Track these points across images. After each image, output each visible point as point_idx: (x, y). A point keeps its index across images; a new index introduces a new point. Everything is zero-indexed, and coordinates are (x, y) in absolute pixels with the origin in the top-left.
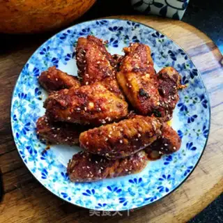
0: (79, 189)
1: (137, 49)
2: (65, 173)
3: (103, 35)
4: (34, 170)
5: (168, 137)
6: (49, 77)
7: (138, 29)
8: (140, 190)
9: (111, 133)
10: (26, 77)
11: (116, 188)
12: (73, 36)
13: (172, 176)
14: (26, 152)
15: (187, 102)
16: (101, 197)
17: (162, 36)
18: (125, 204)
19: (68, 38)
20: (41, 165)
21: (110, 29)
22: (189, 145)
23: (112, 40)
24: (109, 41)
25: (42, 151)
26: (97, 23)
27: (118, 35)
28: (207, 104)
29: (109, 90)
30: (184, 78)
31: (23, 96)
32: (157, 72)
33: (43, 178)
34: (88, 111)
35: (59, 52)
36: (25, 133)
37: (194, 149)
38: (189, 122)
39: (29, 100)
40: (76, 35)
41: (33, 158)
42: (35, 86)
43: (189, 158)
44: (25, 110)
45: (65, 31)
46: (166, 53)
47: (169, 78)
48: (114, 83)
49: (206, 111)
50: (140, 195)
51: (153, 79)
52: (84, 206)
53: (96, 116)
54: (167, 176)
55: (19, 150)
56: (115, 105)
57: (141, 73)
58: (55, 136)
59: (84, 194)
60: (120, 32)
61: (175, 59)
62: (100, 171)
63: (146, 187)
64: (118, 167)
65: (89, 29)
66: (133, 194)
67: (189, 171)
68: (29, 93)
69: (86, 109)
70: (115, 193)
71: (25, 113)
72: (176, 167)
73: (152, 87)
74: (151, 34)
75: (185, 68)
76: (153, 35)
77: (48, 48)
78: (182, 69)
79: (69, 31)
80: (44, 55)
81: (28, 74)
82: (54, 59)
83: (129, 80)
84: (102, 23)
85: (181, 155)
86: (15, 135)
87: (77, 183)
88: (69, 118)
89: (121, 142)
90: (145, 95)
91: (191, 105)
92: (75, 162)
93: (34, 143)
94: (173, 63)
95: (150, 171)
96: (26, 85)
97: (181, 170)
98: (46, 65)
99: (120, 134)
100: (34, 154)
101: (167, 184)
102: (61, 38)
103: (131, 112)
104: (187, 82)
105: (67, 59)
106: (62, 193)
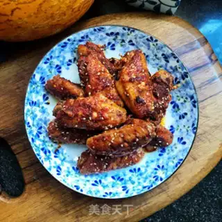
0: (88, 181)
1: (133, 58)
2: (75, 167)
3: (101, 40)
4: (50, 169)
5: (162, 136)
6: (55, 86)
7: (133, 34)
8: (139, 179)
9: (113, 139)
10: (34, 86)
11: (119, 178)
12: (73, 44)
13: (165, 167)
14: (42, 154)
15: (179, 100)
16: (107, 186)
17: (156, 41)
18: (127, 192)
19: (68, 46)
20: (55, 163)
21: (107, 34)
22: (180, 139)
23: (109, 44)
24: (107, 45)
25: (54, 150)
26: (95, 30)
27: (114, 39)
28: (196, 104)
29: (109, 98)
30: (176, 79)
31: (33, 103)
32: (152, 75)
33: (58, 174)
34: (92, 120)
35: (61, 59)
36: (39, 137)
37: (184, 143)
38: (180, 118)
39: (39, 106)
40: (75, 43)
41: (48, 158)
42: (43, 93)
43: (180, 151)
44: (36, 116)
45: (65, 40)
46: (159, 55)
47: (162, 81)
48: (113, 91)
49: (195, 110)
50: (139, 183)
51: (148, 86)
52: (94, 196)
53: (100, 124)
54: (161, 166)
55: (36, 153)
56: (115, 115)
57: (137, 82)
58: (65, 138)
59: (93, 185)
60: (117, 37)
61: (168, 62)
62: (105, 167)
63: (144, 176)
64: (120, 162)
65: (87, 36)
66: (133, 183)
67: (179, 163)
68: (38, 100)
69: (90, 118)
70: (118, 182)
71: (37, 119)
72: (169, 158)
73: (148, 94)
74: (145, 38)
75: (177, 70)
76: (148, 39)
77: (51, 57)
78: (174, 71)
79: (69, 40)
80: (48, 64)
81: (36, 83)
82: (57, 66)
83: (127, 89)
84: (99, 30)
85: (174, 148)
86: (30, 140)
87: (86, 176)
88: (76, 126)
89: (122, 145)
90: (141, 102)
91: (182, 103)
92: (83, 159)
93: (47, 144)
94: (166, 65)
95: (147, 162)
96: (35, 94)
97: (173, 162)
98: (51, 72)
99: (120, 140)
100: (48, 154)
101: (161, 174)
102: (63, 47)
103: (129, 116)
104: (179, 82)
105: (69, 65)
106: (75, 186)
